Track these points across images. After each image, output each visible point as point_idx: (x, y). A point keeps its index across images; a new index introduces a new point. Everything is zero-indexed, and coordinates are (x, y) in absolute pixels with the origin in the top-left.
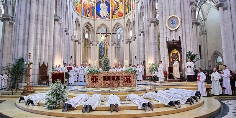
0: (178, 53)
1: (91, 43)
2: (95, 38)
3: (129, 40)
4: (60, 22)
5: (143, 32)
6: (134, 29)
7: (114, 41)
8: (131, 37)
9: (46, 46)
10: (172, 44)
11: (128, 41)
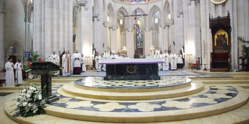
0: (225, 35)
1: (126, 29)
2: (130, 24)
3: (167, 24)
4: (86, 7)
5: (182, 13)
6: (173, 11)
7: (151, 26)
8: (170, 21)
9: (64, 32)
10: (217, 22)
11: (166, 26)
